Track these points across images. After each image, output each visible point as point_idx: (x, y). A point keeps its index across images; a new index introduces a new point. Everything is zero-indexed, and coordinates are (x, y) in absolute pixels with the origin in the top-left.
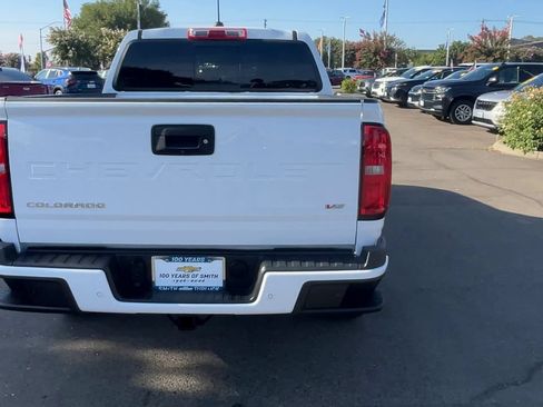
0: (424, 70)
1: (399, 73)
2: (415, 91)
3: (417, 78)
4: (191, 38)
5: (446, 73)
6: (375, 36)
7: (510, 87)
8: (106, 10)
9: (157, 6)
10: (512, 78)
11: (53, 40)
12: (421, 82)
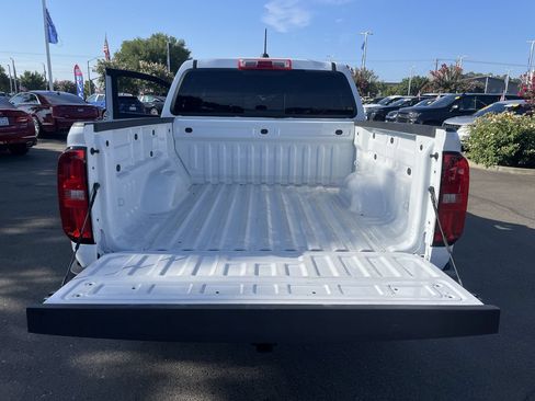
0: (396, 99)
1: (376, 101)
2: (392, 115)
3: (391, 105)
4: (241, 68)
5: (415, 101)
6: (357, 71)
7: (470, 113)
8: (142, 47)
9: (183, 45)
10: (469, 106)
11: (100, 70)
12: (397, 108)
